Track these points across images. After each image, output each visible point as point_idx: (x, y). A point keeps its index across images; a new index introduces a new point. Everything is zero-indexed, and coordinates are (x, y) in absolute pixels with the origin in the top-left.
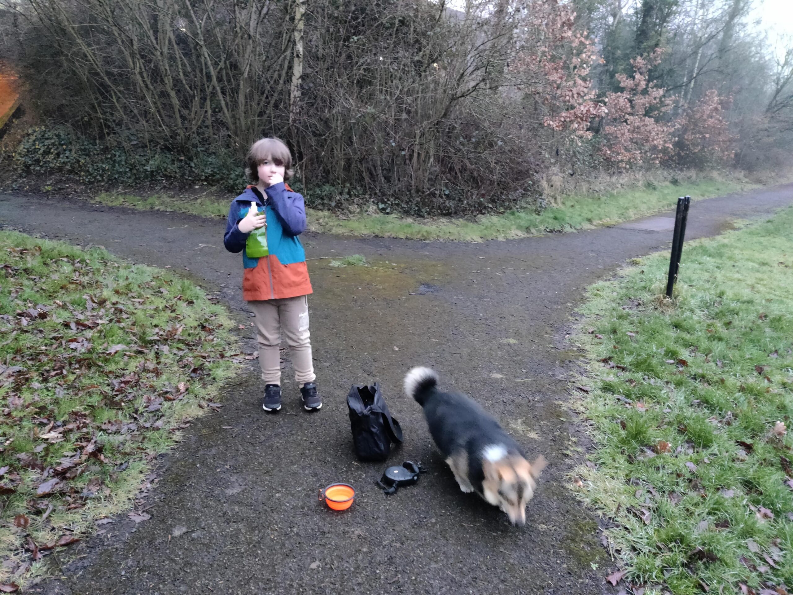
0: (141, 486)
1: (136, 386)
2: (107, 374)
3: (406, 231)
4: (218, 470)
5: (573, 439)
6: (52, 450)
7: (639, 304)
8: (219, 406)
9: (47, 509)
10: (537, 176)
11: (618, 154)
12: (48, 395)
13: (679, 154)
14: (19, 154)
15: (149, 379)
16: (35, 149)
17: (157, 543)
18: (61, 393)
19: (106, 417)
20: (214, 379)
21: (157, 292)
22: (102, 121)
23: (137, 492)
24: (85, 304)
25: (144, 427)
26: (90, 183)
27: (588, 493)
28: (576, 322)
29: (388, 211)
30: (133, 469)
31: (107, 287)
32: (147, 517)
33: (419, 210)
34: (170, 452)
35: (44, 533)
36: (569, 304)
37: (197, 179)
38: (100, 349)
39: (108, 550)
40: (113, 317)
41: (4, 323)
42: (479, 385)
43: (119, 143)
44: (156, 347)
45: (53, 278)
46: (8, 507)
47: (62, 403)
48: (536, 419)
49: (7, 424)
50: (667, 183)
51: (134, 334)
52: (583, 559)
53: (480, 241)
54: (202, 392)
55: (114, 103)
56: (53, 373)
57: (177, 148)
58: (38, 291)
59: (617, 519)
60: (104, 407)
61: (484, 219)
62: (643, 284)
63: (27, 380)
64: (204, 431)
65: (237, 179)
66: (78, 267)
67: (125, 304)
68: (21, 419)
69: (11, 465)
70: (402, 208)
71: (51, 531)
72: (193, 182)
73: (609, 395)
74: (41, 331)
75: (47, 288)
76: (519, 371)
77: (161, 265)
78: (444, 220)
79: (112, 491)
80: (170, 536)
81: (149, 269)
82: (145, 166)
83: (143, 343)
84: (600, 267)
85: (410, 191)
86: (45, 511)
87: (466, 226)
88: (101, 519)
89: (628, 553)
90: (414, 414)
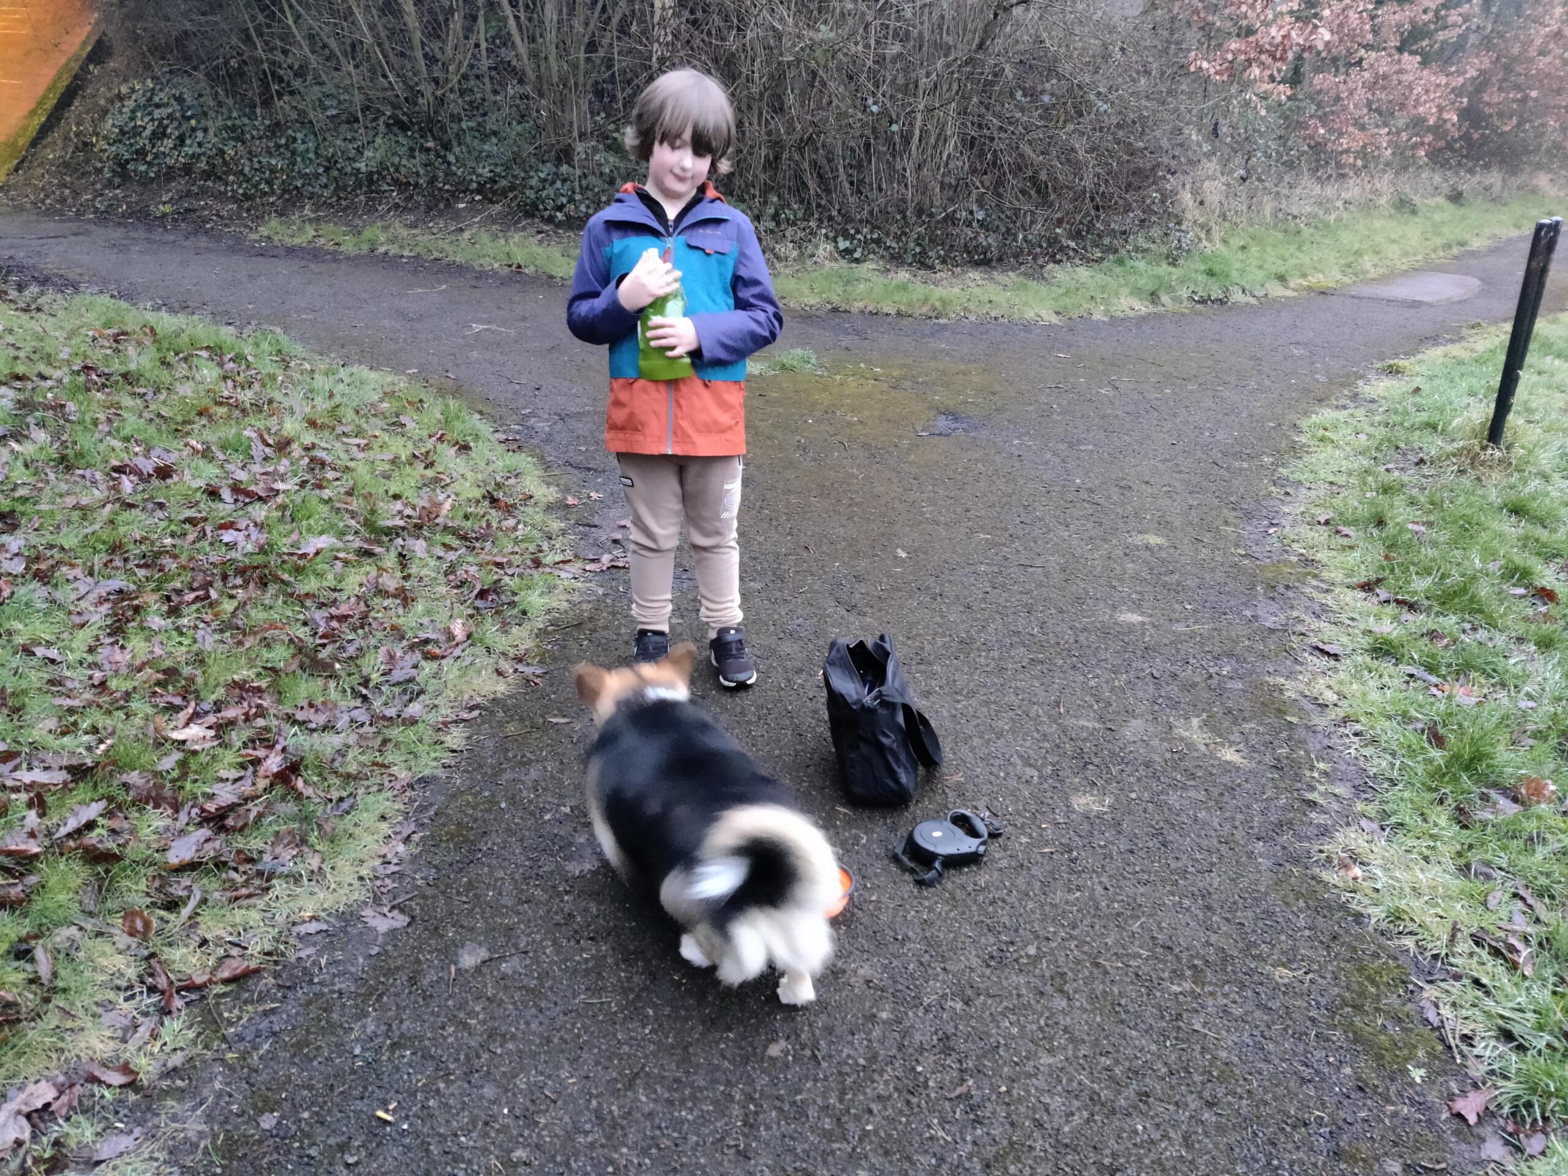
0: (384, 850)
1: (362, 627)
2: (301, 600)
3: (896, 298)
4: (547, 817)
5: (1321, 765)
6: (193, 767)
7: (1422, 461)
8: (539, 672)
9: (189, 898)
10: (1172, 182)
11: (1341, 134)
12: (180, 643)
13: (1466, 137)
14: (105, 138)
15: (385, 611)
16: (135, 126)
17: (425, 982)
18: (208, 641)
19: (304, 694)
20: (524, 613)
21: (394, 424)
22: (266, 66)
23: (377, 862)
24: (250, 447)
25: (384, 718)
26: (247, 197)
27: (1375, 895)
28: (1289, 499)
29: (857, 255)
30: (367, 810)
31: (293, 413)
32: (401, 920)
33: (923, 253)
34: (442, 774)
35: (185, 950)
36: (1267, 460)
37: (462, 188)
38: (284, 545)
39: (322, 995)
40: (307, 477)
41: (86, 487)
42: (1093, 638)
43: (302, 113)
44: (400, 541)
45: (182, 393)
46: (108, 890)
47: (211, 662)
48: (1229, 718)
49: (99, 706)
50: (1440, 200)
51: (353, 515)
52: (1388, 1056)
53: (1055, 319)
54: (501, 642)
55: (289, 27)
56: (190, 597)
57: (418, 123)
58: (151, 420)
59: (1452, 960)
60: (299, 672)
61: (1062, 274)
62: (1424, 417)
63: (137, 609)
64: (512, 728)
65: (544, 188)
66: (232, 371)
67: (331, 450)
68: (127, 695)
69: (111, 799)
70: (888, 248)
71: (200, 946)
72: (453, 194)
73: (1386, 666)
74: (161, 506)
75: (171, 414)
76: (1177, 607)
77: (398, 368)
78: (975, 275)
79: (323, 861)
80: (453, 968)
81: (373, 375)
82: (354, 160)
83: (371, 532)
84: (1321, 378)
85: (903, 213)
86: (185, 901)
87: (1025, 287)
88: (304, 922)
89: (1493, 1043)
90: (958, 701)
